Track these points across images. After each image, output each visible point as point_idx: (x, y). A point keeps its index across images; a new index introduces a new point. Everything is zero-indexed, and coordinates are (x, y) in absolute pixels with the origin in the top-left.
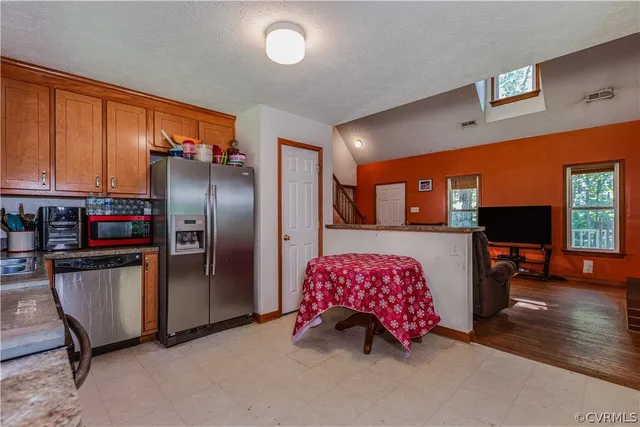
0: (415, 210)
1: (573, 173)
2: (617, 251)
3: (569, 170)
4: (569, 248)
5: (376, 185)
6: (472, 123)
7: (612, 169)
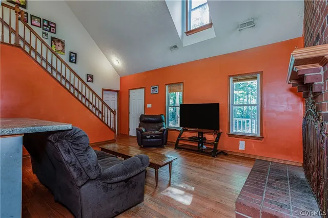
0: (149, 106)
1: (234, 81)
2: (259, 135)
3: (231, 79)
4: (231, 133)
5: (129, 90)
6: (175, 47)
7: (256, 78)
